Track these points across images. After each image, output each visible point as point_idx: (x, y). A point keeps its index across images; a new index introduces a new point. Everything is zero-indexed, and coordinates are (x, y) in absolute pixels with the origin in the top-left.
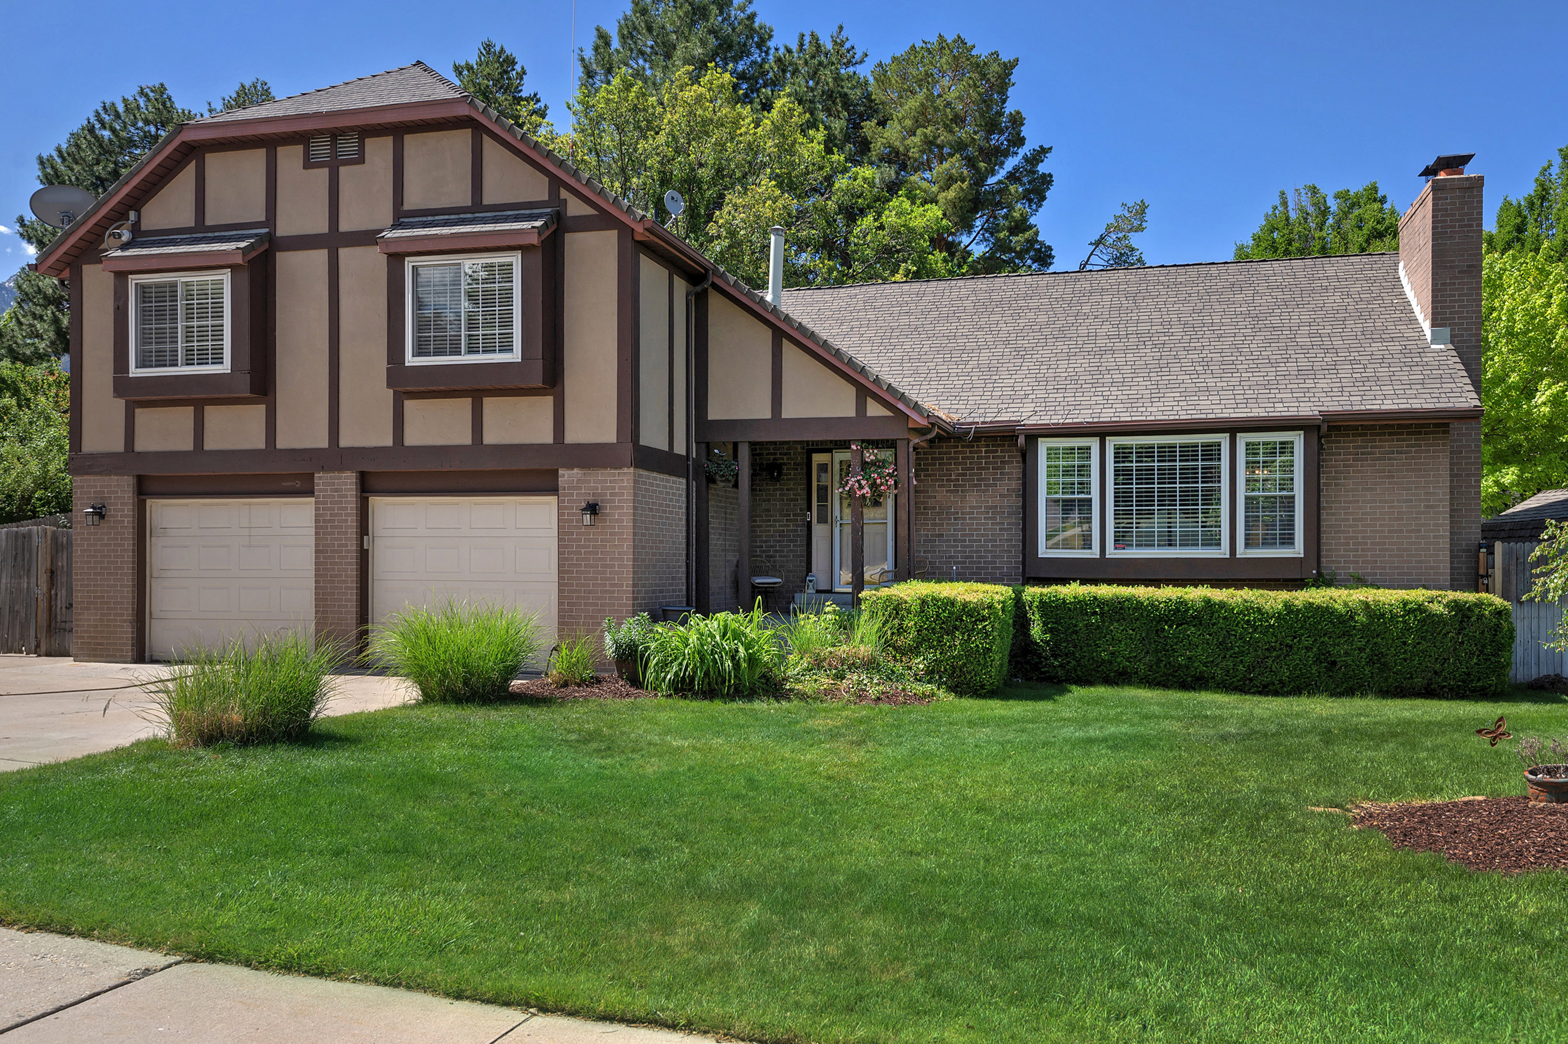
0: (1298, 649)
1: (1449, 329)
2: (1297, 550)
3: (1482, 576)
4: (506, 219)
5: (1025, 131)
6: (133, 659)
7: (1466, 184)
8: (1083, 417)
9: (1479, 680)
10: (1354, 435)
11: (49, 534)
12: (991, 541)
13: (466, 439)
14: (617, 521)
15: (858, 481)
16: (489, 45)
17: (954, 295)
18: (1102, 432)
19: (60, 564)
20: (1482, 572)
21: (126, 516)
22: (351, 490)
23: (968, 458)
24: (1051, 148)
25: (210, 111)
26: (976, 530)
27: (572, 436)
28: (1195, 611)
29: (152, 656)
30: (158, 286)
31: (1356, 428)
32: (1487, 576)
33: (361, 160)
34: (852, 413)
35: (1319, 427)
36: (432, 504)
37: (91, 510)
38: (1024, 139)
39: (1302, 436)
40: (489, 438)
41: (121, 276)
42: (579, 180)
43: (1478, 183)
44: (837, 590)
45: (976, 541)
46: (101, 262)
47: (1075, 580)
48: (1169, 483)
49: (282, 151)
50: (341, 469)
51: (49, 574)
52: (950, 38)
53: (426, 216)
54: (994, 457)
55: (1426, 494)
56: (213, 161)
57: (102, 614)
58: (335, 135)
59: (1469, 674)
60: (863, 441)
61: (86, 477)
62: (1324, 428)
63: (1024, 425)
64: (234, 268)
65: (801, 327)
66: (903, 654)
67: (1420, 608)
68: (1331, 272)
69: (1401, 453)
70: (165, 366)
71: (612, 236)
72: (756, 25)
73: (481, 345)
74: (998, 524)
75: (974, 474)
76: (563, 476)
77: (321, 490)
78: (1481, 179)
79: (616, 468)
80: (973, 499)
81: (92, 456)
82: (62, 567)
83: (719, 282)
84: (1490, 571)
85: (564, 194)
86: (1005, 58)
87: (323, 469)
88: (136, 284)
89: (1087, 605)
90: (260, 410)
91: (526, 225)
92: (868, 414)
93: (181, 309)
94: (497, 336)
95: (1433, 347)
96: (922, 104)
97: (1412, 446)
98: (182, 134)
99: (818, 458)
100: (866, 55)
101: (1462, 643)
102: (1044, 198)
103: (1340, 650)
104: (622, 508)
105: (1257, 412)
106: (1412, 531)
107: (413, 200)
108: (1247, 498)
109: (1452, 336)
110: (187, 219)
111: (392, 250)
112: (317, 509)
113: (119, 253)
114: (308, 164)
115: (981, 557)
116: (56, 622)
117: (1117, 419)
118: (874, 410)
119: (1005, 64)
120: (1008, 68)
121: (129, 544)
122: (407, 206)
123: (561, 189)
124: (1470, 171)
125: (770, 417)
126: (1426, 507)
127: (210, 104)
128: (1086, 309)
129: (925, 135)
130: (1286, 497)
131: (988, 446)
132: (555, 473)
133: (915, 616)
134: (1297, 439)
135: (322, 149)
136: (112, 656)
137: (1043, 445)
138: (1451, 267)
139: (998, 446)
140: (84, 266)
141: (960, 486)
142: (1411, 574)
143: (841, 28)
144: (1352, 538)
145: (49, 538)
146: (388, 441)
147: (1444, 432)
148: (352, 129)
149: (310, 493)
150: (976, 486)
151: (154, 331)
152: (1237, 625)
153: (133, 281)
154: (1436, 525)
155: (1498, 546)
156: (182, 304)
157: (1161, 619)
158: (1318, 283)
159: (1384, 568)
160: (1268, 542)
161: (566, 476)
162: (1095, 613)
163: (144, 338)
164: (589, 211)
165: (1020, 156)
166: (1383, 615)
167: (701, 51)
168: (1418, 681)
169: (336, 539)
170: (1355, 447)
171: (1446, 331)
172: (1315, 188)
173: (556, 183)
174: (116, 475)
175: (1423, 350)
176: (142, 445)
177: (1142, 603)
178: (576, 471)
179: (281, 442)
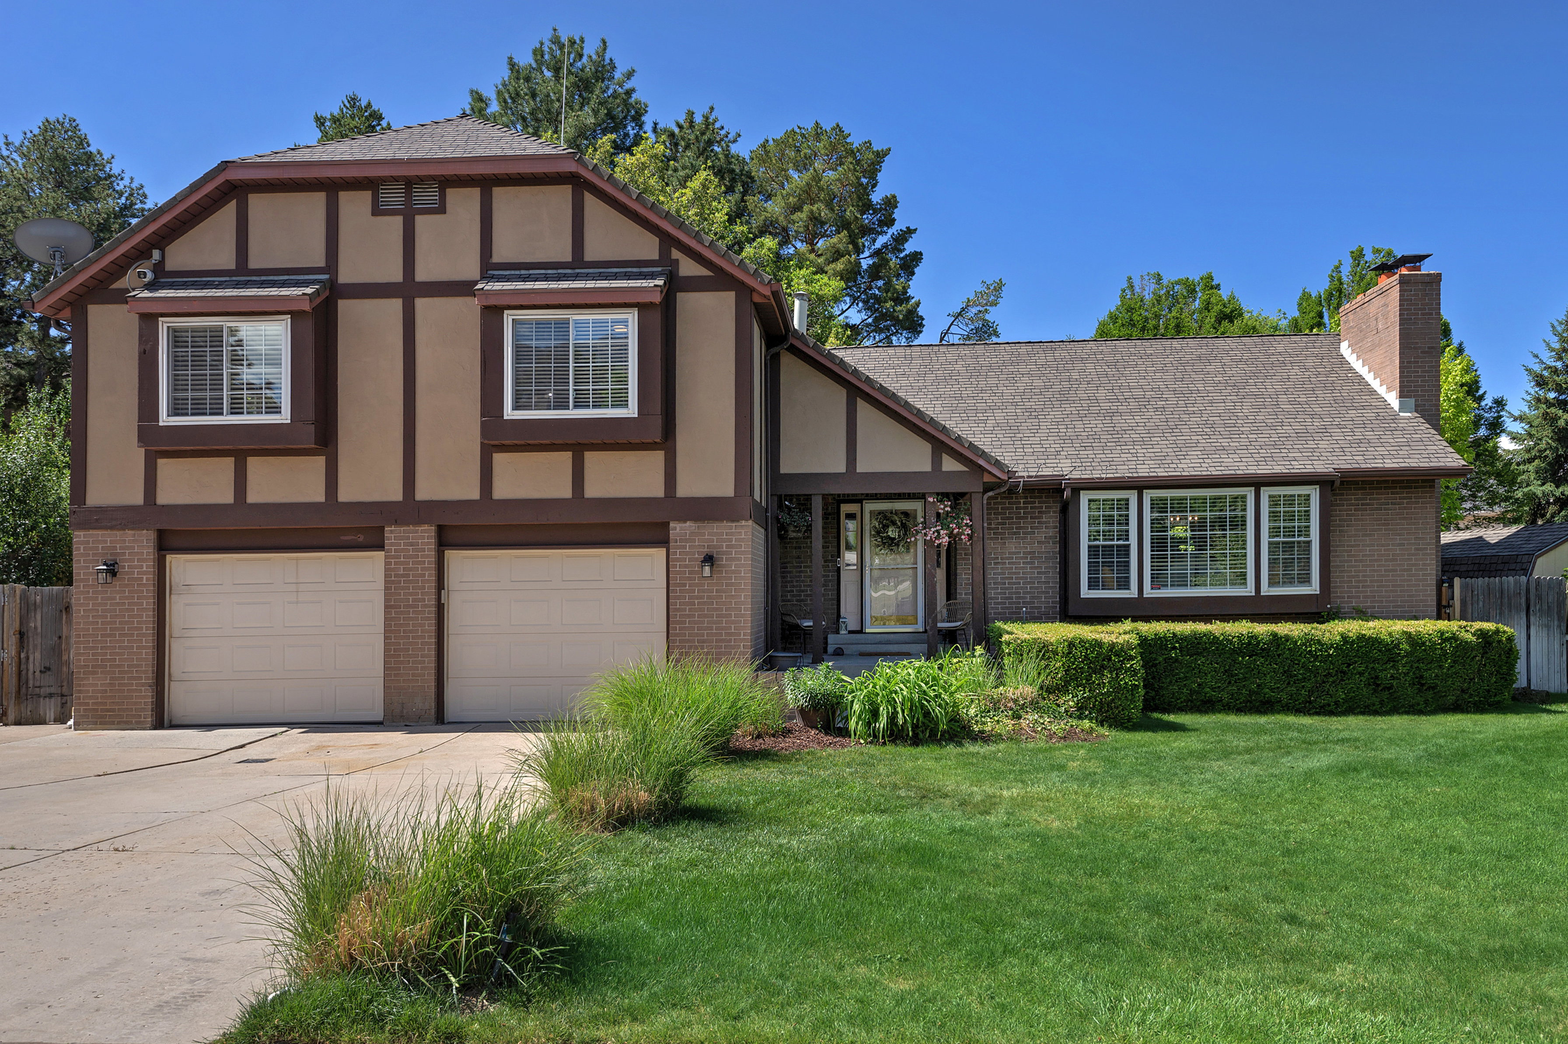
0: (1352, 674)
1: (1413, 400)
2: (1314, 588)
3: (1445, 607)
4: (616, 277)
5: (897, 214)
6: (152, 725)
7: (1427, 279)
8: (1123, 472)
9: (1495, 696)
10: (1355, 489)
11: (18, 592)
12: (1029, 583)
13: (566, 492)
14: (734, 572)
15: (938, 531)
16: (353, 99)
17: (942, 359)
18: (1140, 486)
19: (32, 625)
20: (1444, 603)
21: (145, 573)
22: (428, 544)
23: (1008, 508)
24: (916, 230)
25: (7, 144)
26: (1015, 573)
27: (683, 490)
28: (1264, 644)
29: (171, 721)
30: (194, 330)
31: (1357, 483)
32: (1449, 606)
33: (441, 209)
34: (928, 468)
35: (1333, 482)
36: (517, 557)
37: (105, 567)
38: (894, 220)
39: (1318, 490)
40: (591, 491)
41: (149, 320)
42: (701, 242)
43: (1436, 279)
44: (867, 631)
45: (1015, 583)
46: (127, 303)
47: (1126, 618)
48: (1199, 530)
49: (344, 197)
50: (419, 522)
51: (18, 636)
52: (827, 126)
53: (520, 269)
54: (1031, 508)
55: (1416, 539)
56: (257, 203)
57: (112, 679)
58: (410, 183)
59: (1488, 691)
60: (938, 494)
61: (91, 532)
62: (1337, 483)
63: (1069, 479)
64: (295, 315)
65: (882, 389)
66: (1050, 693)
67: (1454, 637)
68: (1280, 349)
69: (1395, 504)
70: (205, 414)
71: (729, 297)
72: (632, 100)
73: (591, 400)
74: (1036, 568)
75: (1013, 523)
76: (675, 529)
77: (392, 544)
78: (1440, 275)
79: (733, 521)
80: (1012, 546)
81: (101, 510)
82: (36, 628)
83: (798, 344)
84: (1451, 602)
85: (676, 254)
86: (876, 147)
87: (396, 523)
88: (168, 327)
89: (1167, 641)
90: (320, 461)
91: (644, 283)
92: (944, 469)
93: (227, 355)
94: (610, 391)
95: (1401, 414)
96: (808, 184)
97: (1404, 498)
98: (226, 171)
99: (845, 508)
100: (739, 136)
101: (1485, 665)
102: (913, 274)
103: (1386, 674)
104: (739, 559)
105: (1278, 469)
106: (1404, 570)
107: (502, 253)
108: (1270, 543)
109: (1416, 406)
110: (226, 259)
111: (492, 302)
112: (387, 563)
113: (146, 294)
114: (377, 211)
115: (1020, 598)
116: (27, 688)
117: (1155, 474)
118: (949, 465)
119: (878, 153)
120: (881, 156)
121: (149, 603)
122: (496, 259)
123: (673, 249)
124: (1427, 268)
125: (844, 471)
126: (1416, 549)
127: (6, 137)
128: (1075, 375)
129: (812, 212)
130: (1304, 542)
131: (1026, 498)
132: (665, 526)
133: (1062, 657)
134: (1314, 493)
135: (394, 197)
136: (126, 723)
137: (1085, 497)
138: (1415, 348)
139: (1035, 497)
140: (89, 306)
141: (1001, 534)
142: (1404, 607)
143: (712, 109)
144: (1353, 577)
145: (18, 597)
146: (474, 494)
147: (1431, 487)
148: (433, 178)
149: (380, 547)
150: (1015, 533)
151: (190, 378)
152: (1300, 655)
153: (164, 325)
154: (1424, 565)
155: (1457, 581)
156: (227, 350)
157: (1233, 651)
158: (1273, 359)
159: (1382, 602)
160: (1289, 581)
161: (677, 529)
162: (1174, 648)
163: (175, 385)
164: (703, 272)
165: (889, 235)
166: (1424, 644)
167: (593, 121)
168: (1451, 699)
169: (411, 594)
170: (1356, 499)
171: (1412, 401)
172: (1159, 275)
173: (667, 241)
174: (133, 529)
175: (1395, 417)
176: (163, 498)
177: (1218, 638)
178: (688, 523)
179: (344, 496)
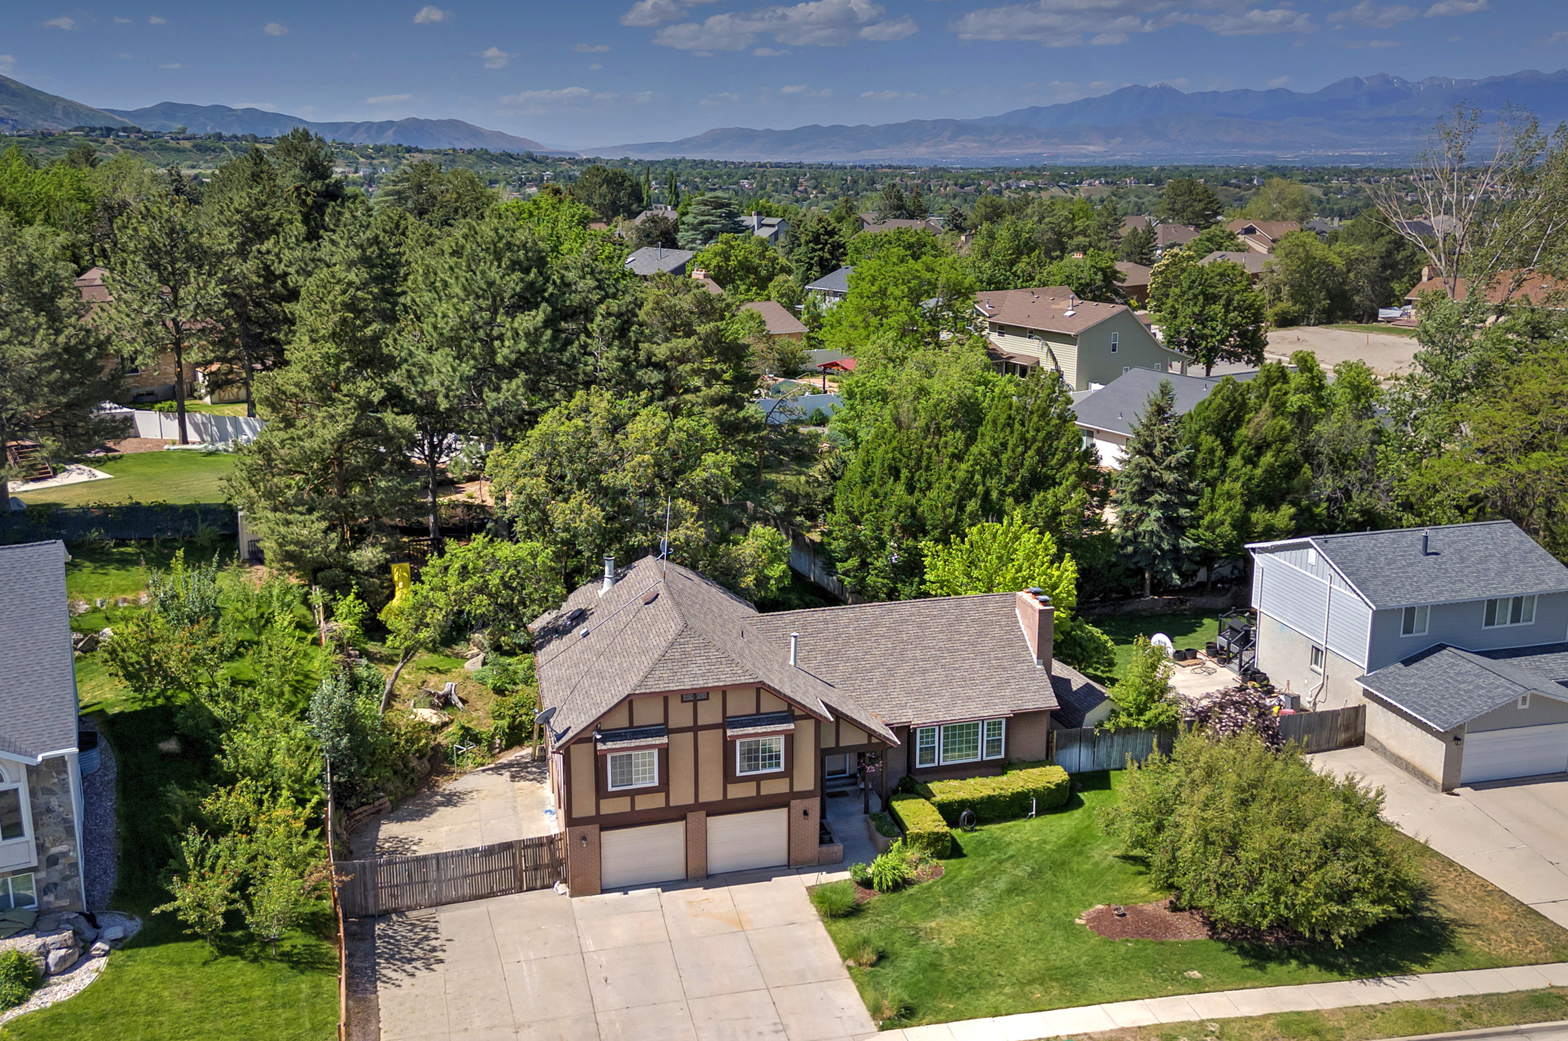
2: (1002, 756)
4: (774, 720)
6: (600, 892)
8: (933, 718)
10: (1018, 722)
13: (754, 794)
14: (814, 815)
18: (940, 724)
21: (594, 839)
22: (701, 817)
27: (795, 789)
30: (621, 756)
31: (1020, 718)
32: (1052, 742)
33: (707, 700)
34: (867, 742)
35: (1010, 717)
36: (733, 816)
39: (1005, 725)
40: (763, 793)
41: (604, 755)
48: (962, 738)
49: (670, 701)
50: (699, 809)
53: (737, 718)
56: (637, 701)
57: (585, 878)
58: (695, 695)
61: (576, 827)
62: (1012, 720)
64: (659, 748)
70: (625, 786)
71: (812, 721)
73: (767, 766)
77: (688, 819)
79: (813, 798)
81: (578, 819)
85: (793, 708)
87: (690, 811)
88: (611, 756)
89: (953, 803)
90: (663, 794)
91: (787, 727)
92: (872, 742)
93: (633, 764)
94: (774, 763)
95: (1037, 667)
104: (815, 810)
105: (991, 712)
107: (730, 713)
108: (987, 740)
110: (625, 724)
112: (686, 825)
113: (604, 747)
114: (683, 701)
117: (945, 719)
118: (874, 740)
121: (598, 850)
122: (727, 715)
128: (905, 636)
130: (999, 739)
132: (788, 800)
134: (1003, 727)
135: (689, 700)
136: (591, 893)
137: (918, 729)
140: (571, 746)
142: (1034, 755)
144: (1017, 746)
146: (720, 798)
148: (703, 693)
149: (684, 820)
151: (619, 772)
158: (988, 619)
159: (1026, 754)
160: (994, 754)
161: (793, 803)
163: (613, 775)
164: (803, 713)
169: (697, 835)
170: (1018, 728)
171: (1042, 661)
174: (594, 824)
175: (1035, 669)
176: (602, 812)
178: (797, 800)
179: (672, 804)
